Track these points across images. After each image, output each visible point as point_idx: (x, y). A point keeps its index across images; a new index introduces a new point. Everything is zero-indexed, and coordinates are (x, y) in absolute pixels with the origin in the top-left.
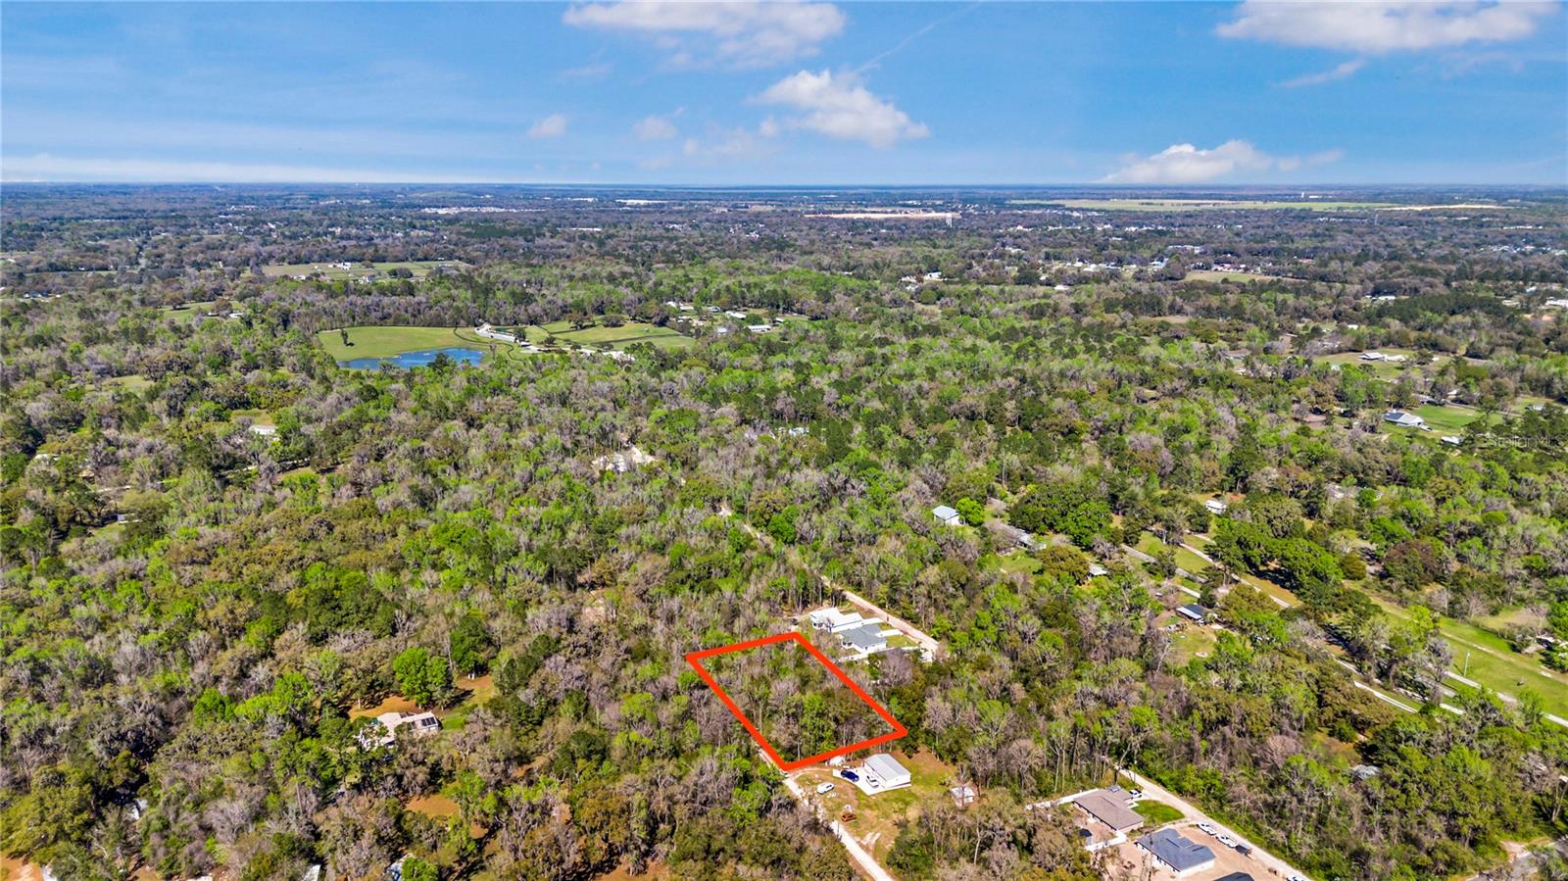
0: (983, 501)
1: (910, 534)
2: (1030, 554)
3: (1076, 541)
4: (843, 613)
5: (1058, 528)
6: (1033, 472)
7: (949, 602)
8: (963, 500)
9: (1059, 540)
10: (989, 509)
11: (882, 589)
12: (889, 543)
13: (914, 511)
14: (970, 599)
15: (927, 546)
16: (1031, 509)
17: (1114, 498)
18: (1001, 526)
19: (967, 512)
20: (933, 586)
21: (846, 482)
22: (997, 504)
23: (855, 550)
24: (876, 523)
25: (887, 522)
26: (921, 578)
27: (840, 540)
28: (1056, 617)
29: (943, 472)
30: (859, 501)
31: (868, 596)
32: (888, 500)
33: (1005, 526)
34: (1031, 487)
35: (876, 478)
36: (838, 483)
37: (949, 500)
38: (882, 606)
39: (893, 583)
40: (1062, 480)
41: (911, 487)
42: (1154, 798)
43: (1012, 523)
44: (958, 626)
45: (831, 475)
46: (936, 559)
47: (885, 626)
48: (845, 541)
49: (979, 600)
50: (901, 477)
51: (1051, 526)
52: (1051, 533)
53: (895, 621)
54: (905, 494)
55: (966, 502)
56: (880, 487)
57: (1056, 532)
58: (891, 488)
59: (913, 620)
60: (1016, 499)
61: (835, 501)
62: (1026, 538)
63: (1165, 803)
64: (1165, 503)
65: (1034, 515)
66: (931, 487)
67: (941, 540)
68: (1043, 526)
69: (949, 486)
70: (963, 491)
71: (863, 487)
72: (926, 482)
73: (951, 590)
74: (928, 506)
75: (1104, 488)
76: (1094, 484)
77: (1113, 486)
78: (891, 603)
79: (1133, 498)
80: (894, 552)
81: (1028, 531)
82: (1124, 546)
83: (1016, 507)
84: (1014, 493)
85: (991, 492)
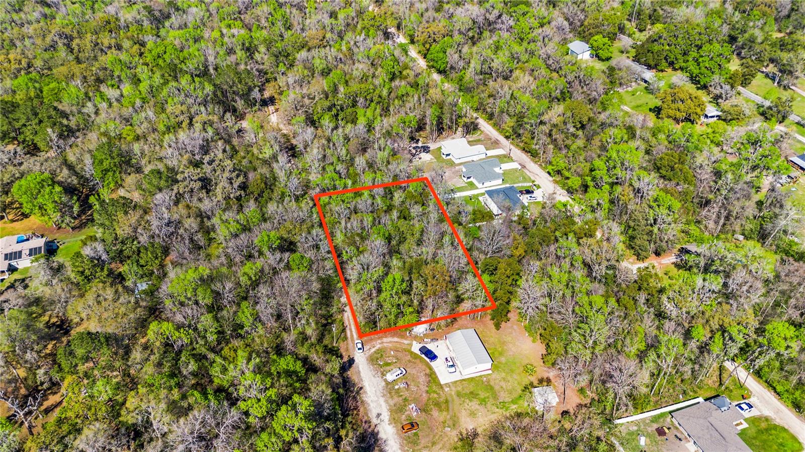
0: (613, 37)
1: (544, 71)
2: (649, 90)
3: (694, 80)
4: (470, 143)
5: (677, 66)
6: (661, 12)
7: (568, 142)
8: (596, 38)
9: (678, 78)
10: (617, 44)
11: (509, 122)
12: (523, 79)
13: (551, 48)
14: (589, 139)
15: (558, 83)
16: (656, 47)
17: (732, 39)
18: (626, 61)
19: (598, 48)
20: (555, 126)
21: (500, 16)
22: (625, 41)
23: (491, 83)
24: (514, 57)
25: (524, 57)
26: (545, 118)
27: (481, 73)
28: (672, 169)
29: (583, 10)
30: (506, 35)
31: (497, 126)
32: (530, 36)
33: (629, 62)
34: (659, 27)
35: (524, 14)
36: (492, 18)
37: (584, 34)
38: (507, 138)
39: (520, 118)
40: (687, 21)
41: (553, 23)
42: (767, 412)
43: (636, 59)
44: (574, 167)
45: (487, 11)
46: (563, 97)
47: (507, 158)
48: (486, 73)
49: (596, 142)
50: (546, 14)
51: (671, 64)
52: (670, 70)
53: (517, 153)
54: (547, 30)
55: (599, 39)
56: (525, 24)
57: (675, 69)
58: (536, 24)
59: (534, 154)
60: (642, 37)
61: (486, 34)
62: (649, 75)
63: (778, 422)
64: (782, 45)
65: (659, 53)
66: (571, 24)
67: (570, 77)
68: (664, 64)
69: (586, 23)
70: (597, 28)
71: (512, 23)
72: (567, 19)
73: (572, 130)
74: (565, 41)
75: (726, 29)
76: (716, 25)
77: (733, 28)
78: (515, 135)
79: (752, 40)
80: (524, 89)
81: (650, 67)
82: (740, 88)
83: (643, 45)
84: (641, 31)
85: (622, 29)
